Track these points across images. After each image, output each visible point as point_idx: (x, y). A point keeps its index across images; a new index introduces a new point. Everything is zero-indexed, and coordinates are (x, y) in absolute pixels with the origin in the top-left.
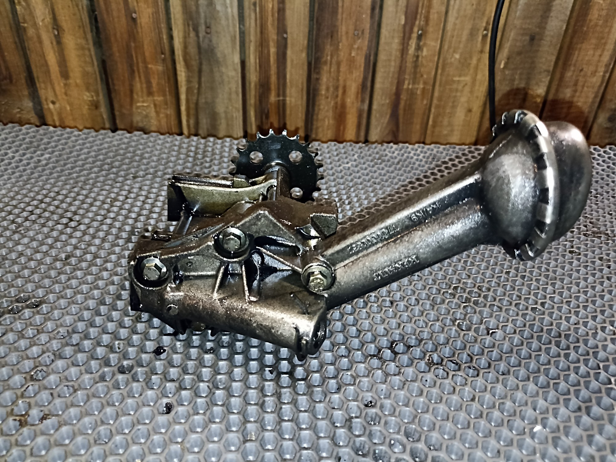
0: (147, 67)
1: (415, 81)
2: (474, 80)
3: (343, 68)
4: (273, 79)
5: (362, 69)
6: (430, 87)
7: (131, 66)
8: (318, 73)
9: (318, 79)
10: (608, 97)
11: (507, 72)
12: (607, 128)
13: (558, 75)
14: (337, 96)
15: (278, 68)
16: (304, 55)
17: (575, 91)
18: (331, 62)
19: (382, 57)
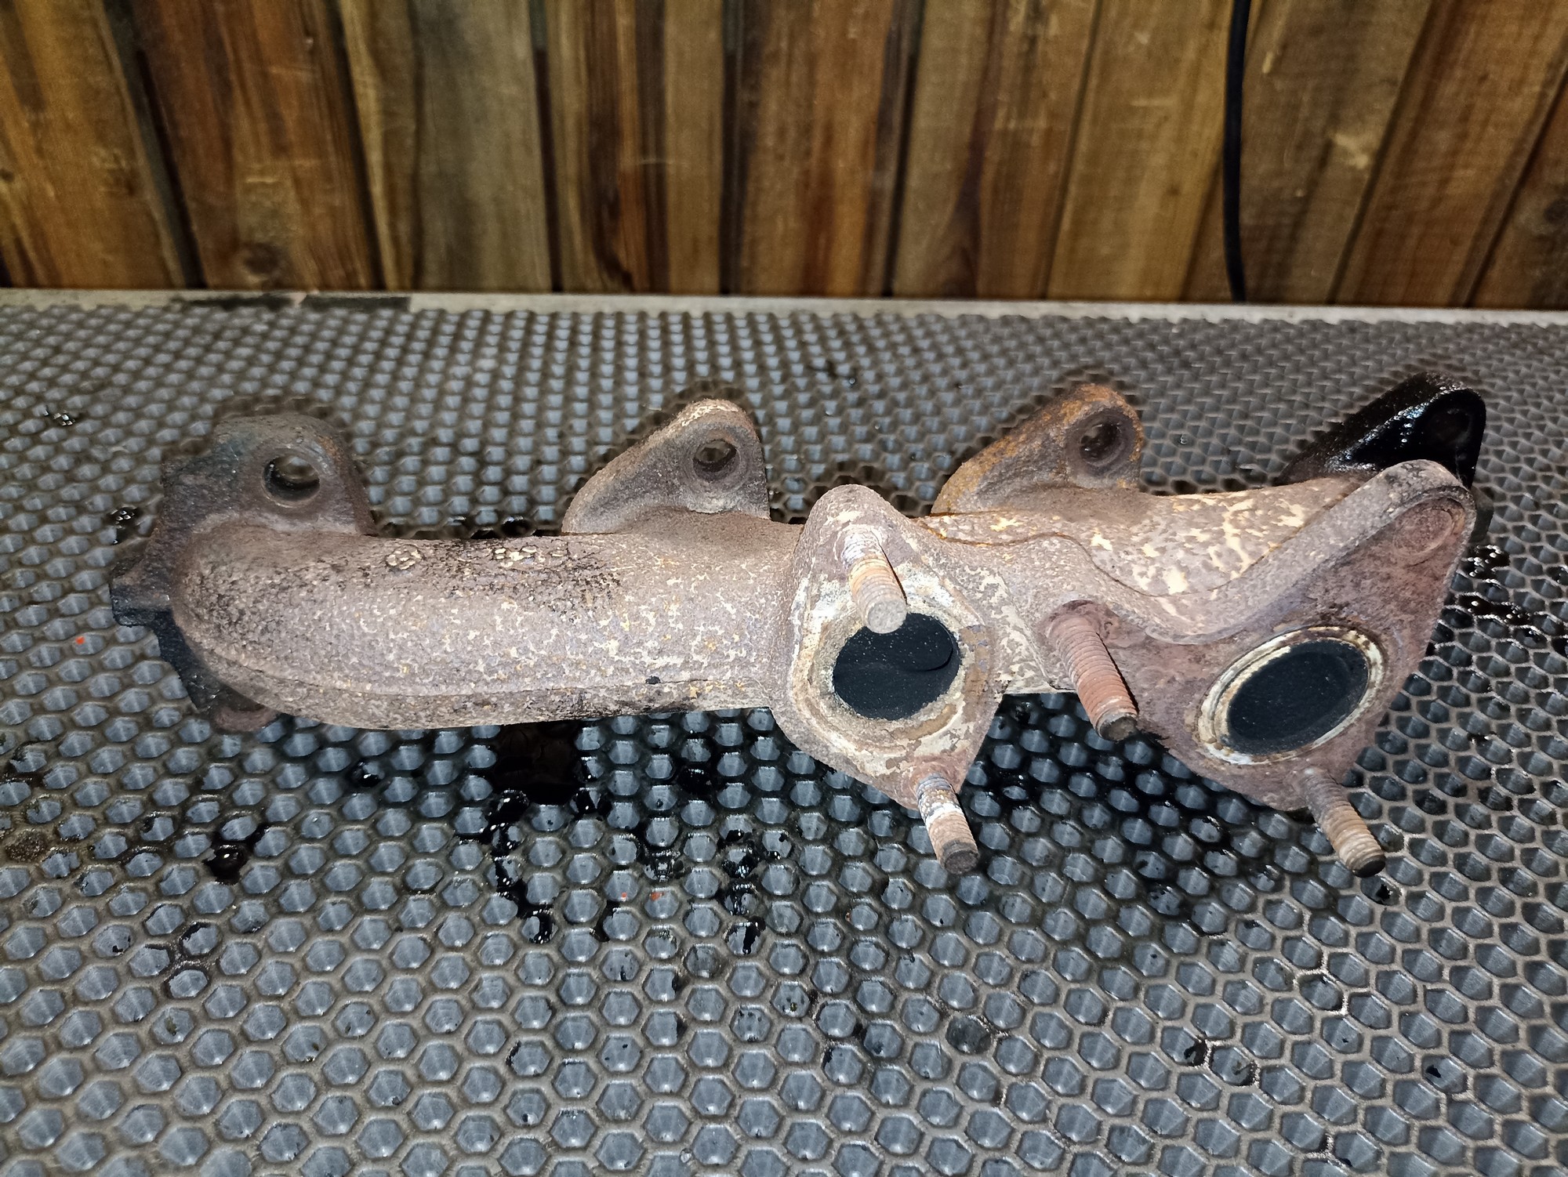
0: (265, 75)
1: (1024, 107)
2: (1188, 106)
3: (825, 73)
4: (628, 105)
5: (878, 76)
6: (1064, 127)
7: (220, 70)
8: (755, 88)
9: (753, 105)
10: (1551, 153)
11: (1279, 85)
12: (1541, 238)
13: (1417, 93)
14: (808, 153)
15: (641, 73)
16: (713, 35)
17: (1463, 136)
18: (790, 55)
19: (934, 41)
